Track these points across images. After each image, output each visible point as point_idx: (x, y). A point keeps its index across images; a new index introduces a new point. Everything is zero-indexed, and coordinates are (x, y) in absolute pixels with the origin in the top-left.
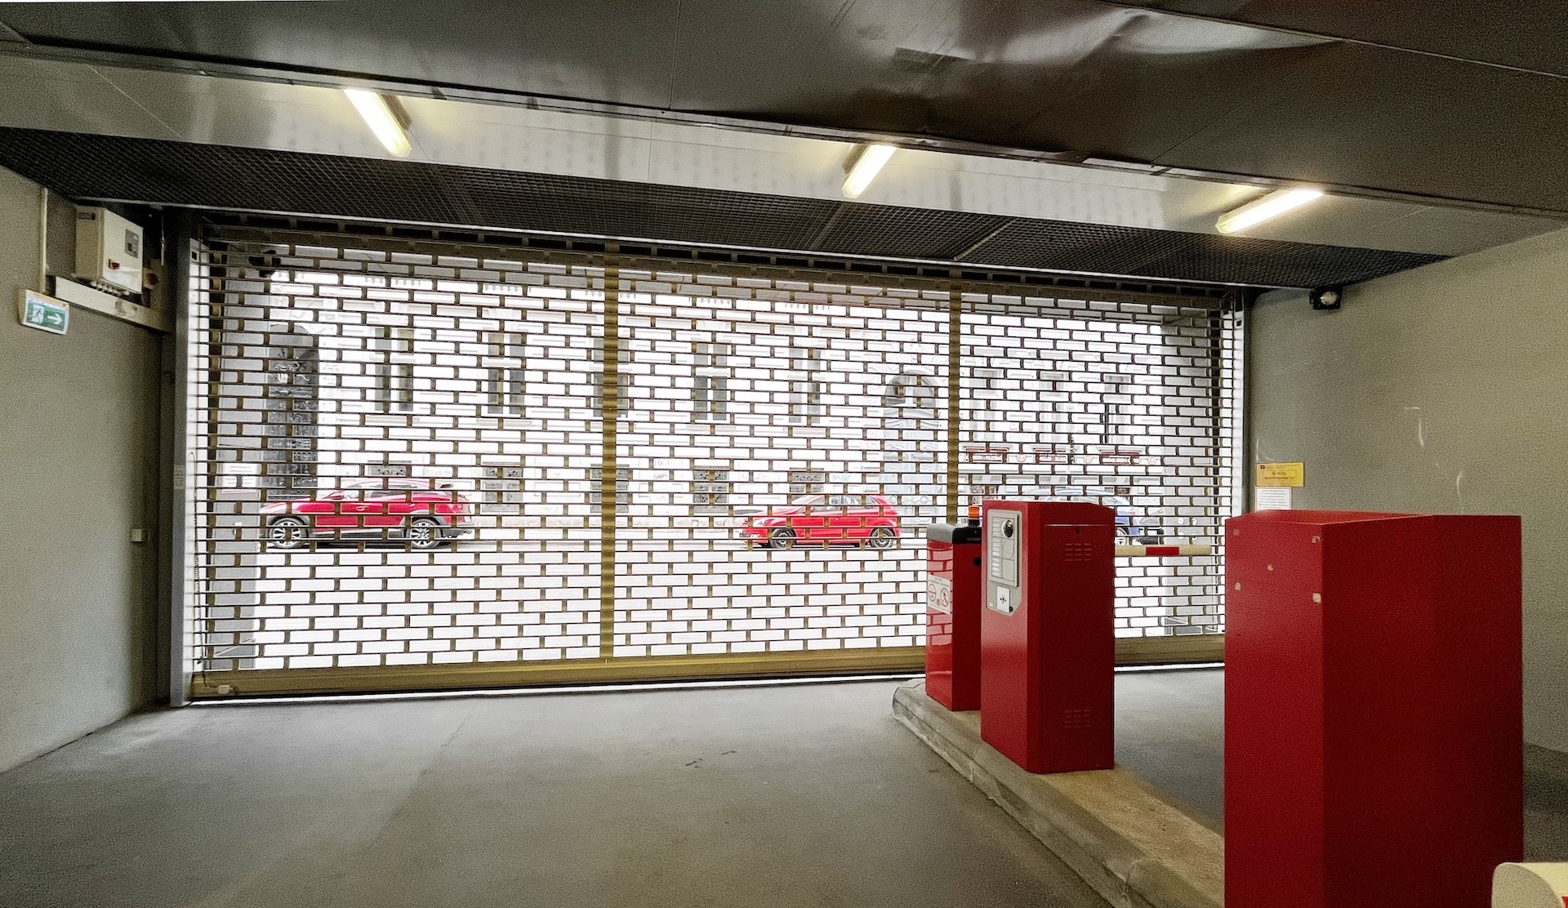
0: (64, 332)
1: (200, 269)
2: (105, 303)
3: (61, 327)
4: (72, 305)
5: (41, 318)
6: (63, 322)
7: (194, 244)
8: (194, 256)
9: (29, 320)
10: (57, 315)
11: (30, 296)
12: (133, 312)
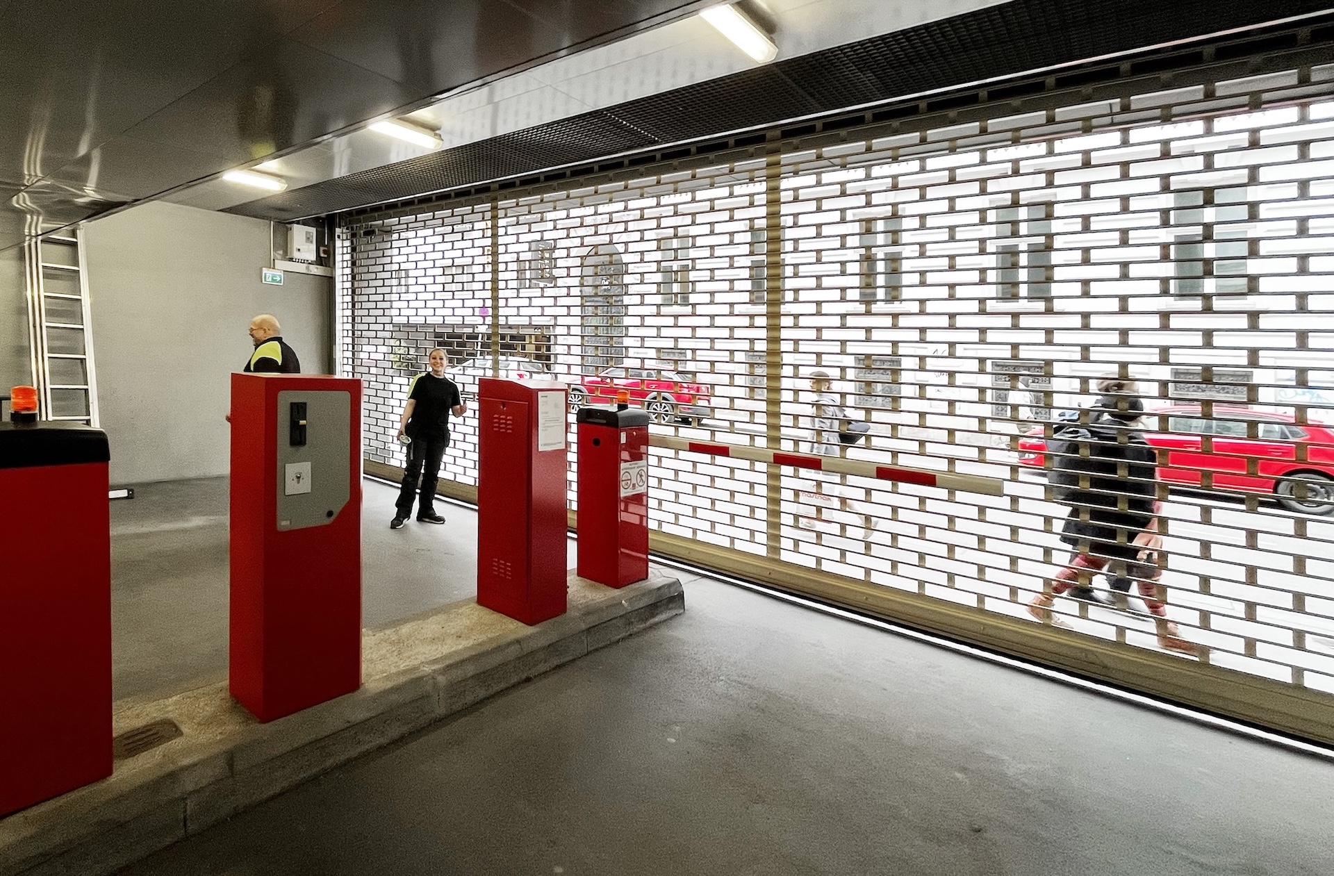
0: (282, 284)
1: (343, 243)
2: (301, 268)
3: (280, 282)
4: (284, 271)
5: (270, 279)
6: (281, 280)
7: (338, 231)
8: (339, 237)
9: (265, 281)
10: (278, 277)
11: (265, 271)
12: (316, 270)
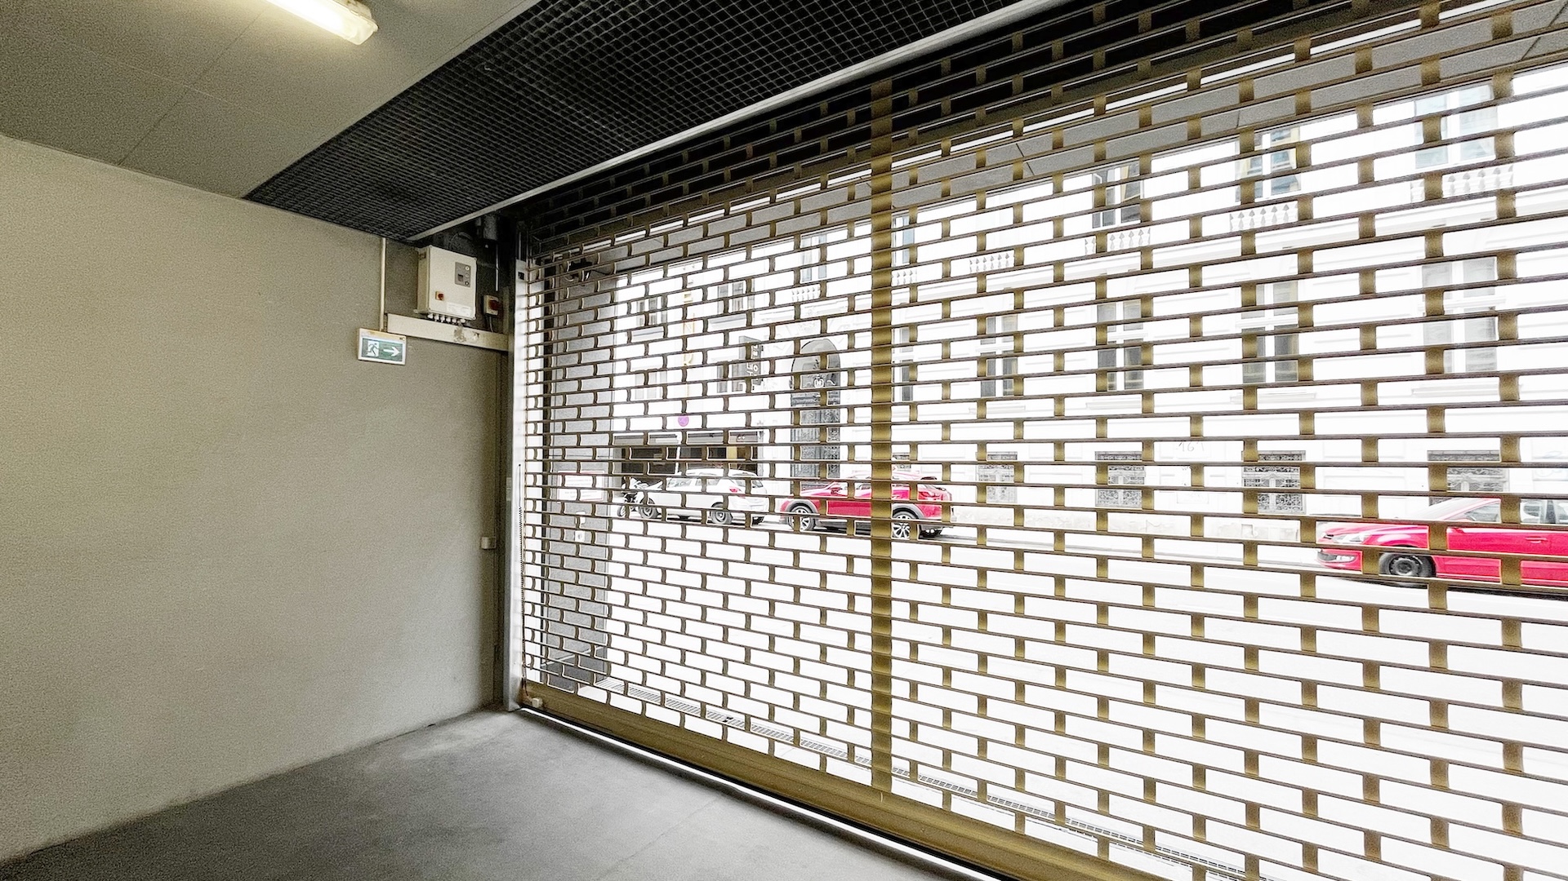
0: (403, 363)
1: (528, 287)
2: (446, 333)
3: (399, 357)
4: (407, 337)
5: (376, 351)
6: (400, 354)
7: (520, 265)
8: (522, 276)
9: (364, 353)
10: (393, 348)
11: (364, 333)
12: (475, 338)
